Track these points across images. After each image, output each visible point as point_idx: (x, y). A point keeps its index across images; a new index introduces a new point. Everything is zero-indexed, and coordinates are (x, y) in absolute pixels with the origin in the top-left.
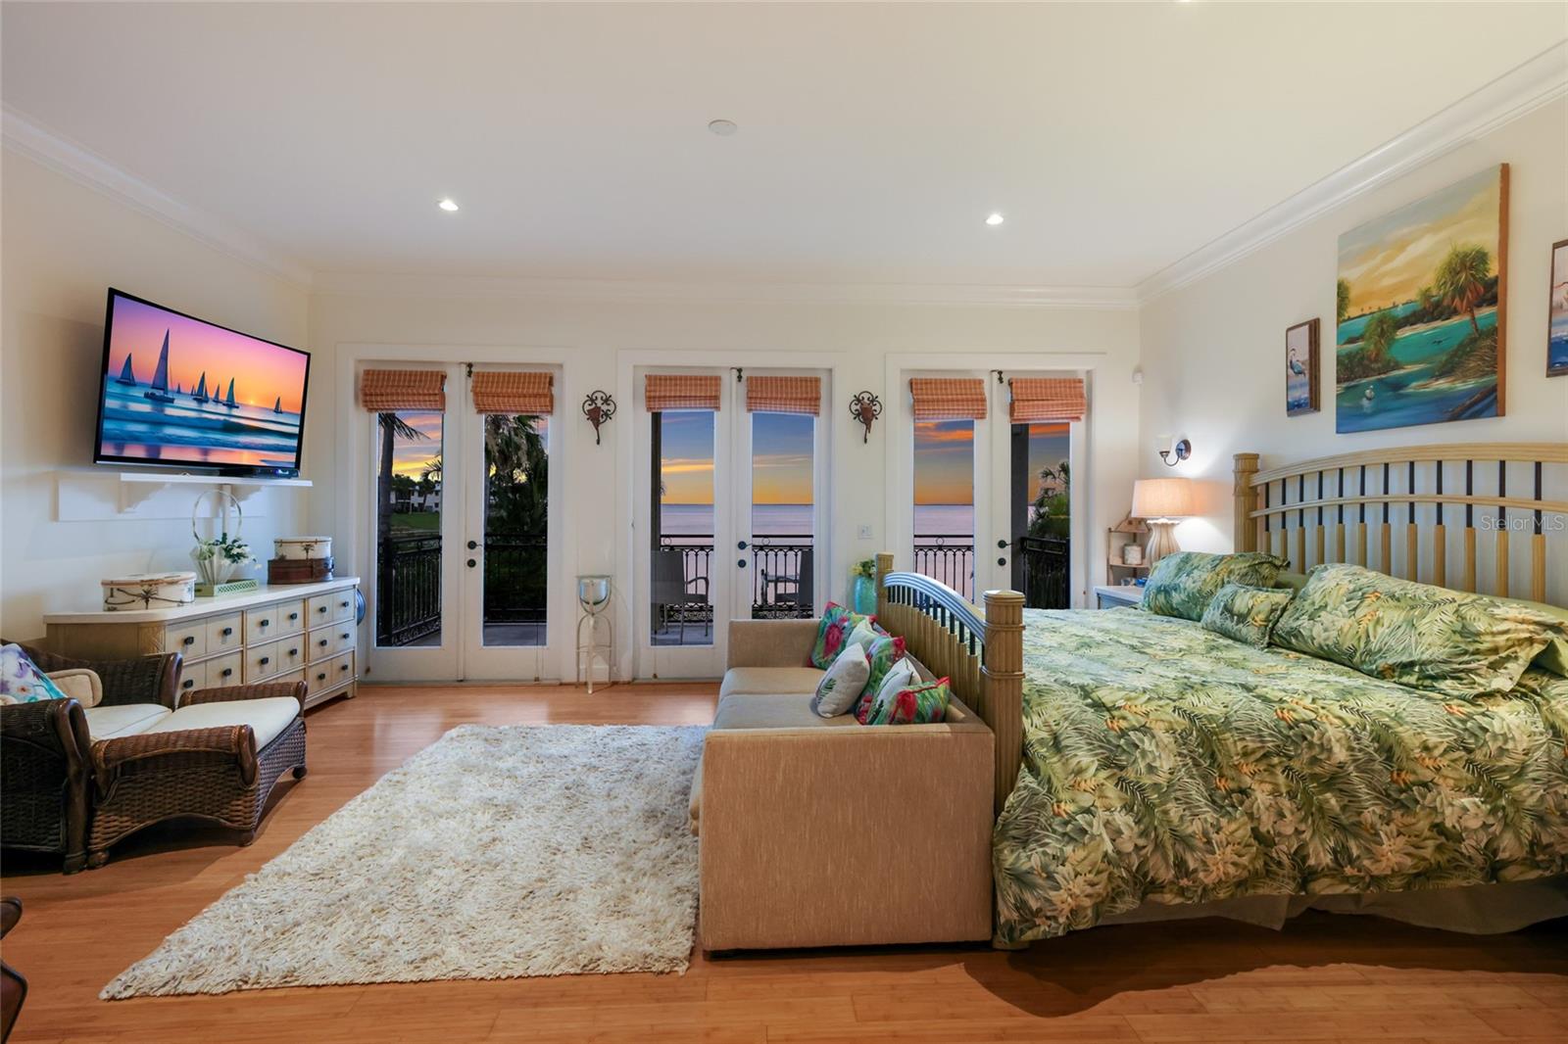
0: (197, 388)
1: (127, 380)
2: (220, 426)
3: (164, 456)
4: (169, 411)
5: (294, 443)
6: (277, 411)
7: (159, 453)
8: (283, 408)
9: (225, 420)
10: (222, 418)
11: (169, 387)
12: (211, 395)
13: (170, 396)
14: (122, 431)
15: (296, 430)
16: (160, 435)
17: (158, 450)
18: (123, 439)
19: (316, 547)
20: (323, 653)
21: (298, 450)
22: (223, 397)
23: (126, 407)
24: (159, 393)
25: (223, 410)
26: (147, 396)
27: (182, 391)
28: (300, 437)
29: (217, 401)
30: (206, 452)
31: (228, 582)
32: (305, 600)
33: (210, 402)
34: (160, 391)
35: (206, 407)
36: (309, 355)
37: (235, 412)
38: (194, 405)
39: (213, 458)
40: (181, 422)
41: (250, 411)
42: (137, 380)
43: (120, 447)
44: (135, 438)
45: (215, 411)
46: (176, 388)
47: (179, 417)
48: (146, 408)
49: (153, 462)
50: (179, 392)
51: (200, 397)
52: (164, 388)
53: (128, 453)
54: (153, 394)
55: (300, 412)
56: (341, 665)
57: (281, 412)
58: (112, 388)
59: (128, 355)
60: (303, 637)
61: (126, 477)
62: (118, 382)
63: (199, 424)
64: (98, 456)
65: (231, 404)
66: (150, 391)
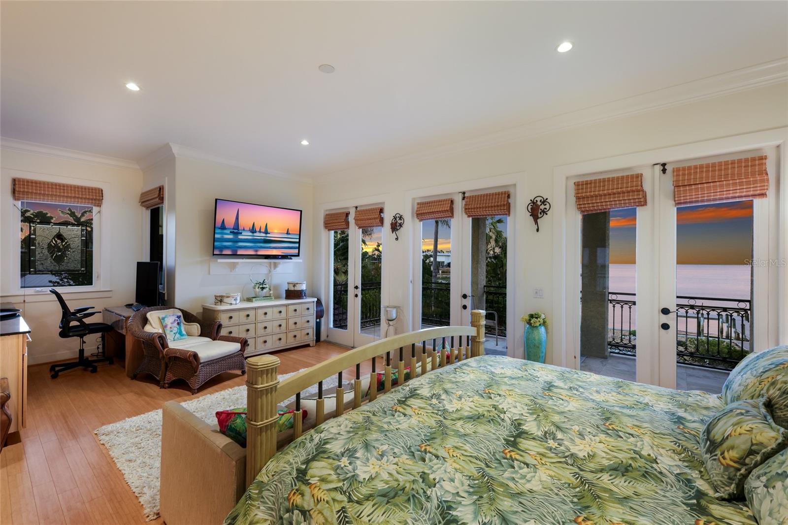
0: (251, 228)
1: (223, 227)
2: (262, 241)
3: (239, 253)
4: (240, 237)
5: (297, 245)
6: (288, 233)
7: (237, 252)
8: (290, 232)
9: (264, 239)
10: (263, 238)
11: (240, 228)
12: (258, 230)
13: (240, 232)
14: (222, 245)
15: (298, 240)
16: (237, 246)
17: (236, 251)
18: (223, 248)
19: (297, 285)
20: (296, 327)
21: (299, 248)
22: (263, 230)
23: (223, 237)
24: (235, 231)
25: (264, 235)
26: (231, 232)
27: (245, 229)
28: (299, 243)
29: (260, 232)
30: (256, 251)
31: (264, 297)
32: (287, 306)
33: (257, 232)
34: (236, 230)
35: (255, 234)
36: (301, 211)
37: (268, 235)
38: (251, 234)
39: (260, 253)
40: (244, 240)
41: (275, 234)
42: (226, 227)
43: (221, 251)
44: (227, 248)
45: (259, 236)
46: (243, 229)
47: (244, 239)
48: (231, 236)
49: (235, 255)
50: (244, 230)
51: (253, 230)
52: (238, 229)
53: (225, 252)
54: (233, 232)
55: (298, 233)
56: (306, 333)
57: (290, 234)
58: (217, 231)
59: (222, 219)
60: (285, 320)
61: (219, 261)
62: (220, 228)
63: (253, 240)
64: (214, 255)
65: (266, 232)
66: (232, 231)
